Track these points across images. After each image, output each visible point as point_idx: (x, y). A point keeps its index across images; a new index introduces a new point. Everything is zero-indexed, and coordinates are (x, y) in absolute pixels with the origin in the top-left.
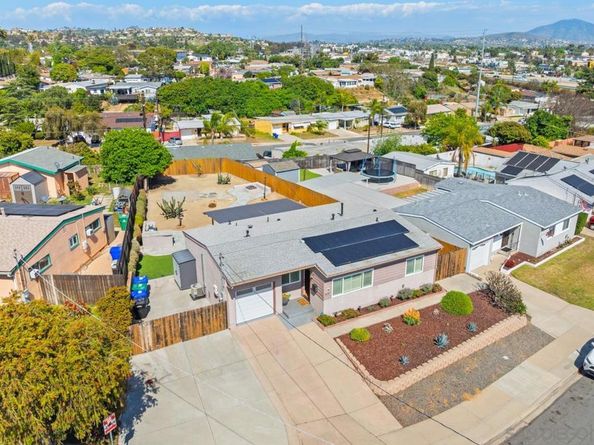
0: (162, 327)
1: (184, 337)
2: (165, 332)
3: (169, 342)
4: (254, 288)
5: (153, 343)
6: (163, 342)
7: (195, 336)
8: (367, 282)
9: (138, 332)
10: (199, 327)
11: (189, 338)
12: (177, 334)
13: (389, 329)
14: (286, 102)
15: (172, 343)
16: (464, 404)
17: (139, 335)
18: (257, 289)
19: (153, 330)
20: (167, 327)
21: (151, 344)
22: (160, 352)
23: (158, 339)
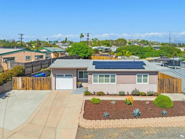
0: (25, 81)
1: (33, 88)
2: (26, 84)
3: (28, 88)
4: (64, 75)
5: (22, 87)
6: (25, 88)
7: (38, 89)
8: (113, 81)
9: (17, 80)
10: (40, 85)
11: (35, 89)
12: (31, 86)
14: (161, 54)
15: (29, 89)
17: (17, 82)
18: (66, 76)
19: (22, 81)
20: (27, 81)
21: (21, 87)
22: (22, 91)
23: (23, 86)
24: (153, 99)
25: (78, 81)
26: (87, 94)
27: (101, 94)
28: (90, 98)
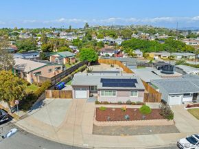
1: (60, 97)
8: (114, 95)
9: (48, 92)
13: (114, 110)
15: (57, 98)
16: (119, 137)
18: (82, 89)
19: (52, 93)
21: (51, 96)
22: (53, 99)
23: (53, 96)
24: (139, 107)
25: (90, 92)
26: (97, 103)
27: (106, 103)
28: (99, 106)
